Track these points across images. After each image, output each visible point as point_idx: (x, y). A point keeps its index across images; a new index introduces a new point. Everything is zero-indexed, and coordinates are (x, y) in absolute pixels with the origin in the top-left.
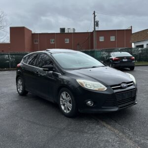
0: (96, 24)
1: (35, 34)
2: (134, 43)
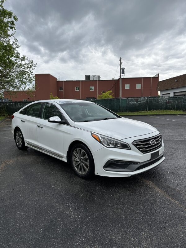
0: (122, 71)
2: (161, 91)
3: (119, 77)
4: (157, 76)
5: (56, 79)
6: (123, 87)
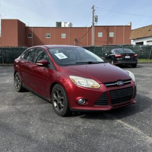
0: (95, 19)
2: (134, 40)
3: (92, 25)
4: (129, 25)
5: (25, 24)
6: (96, 35)
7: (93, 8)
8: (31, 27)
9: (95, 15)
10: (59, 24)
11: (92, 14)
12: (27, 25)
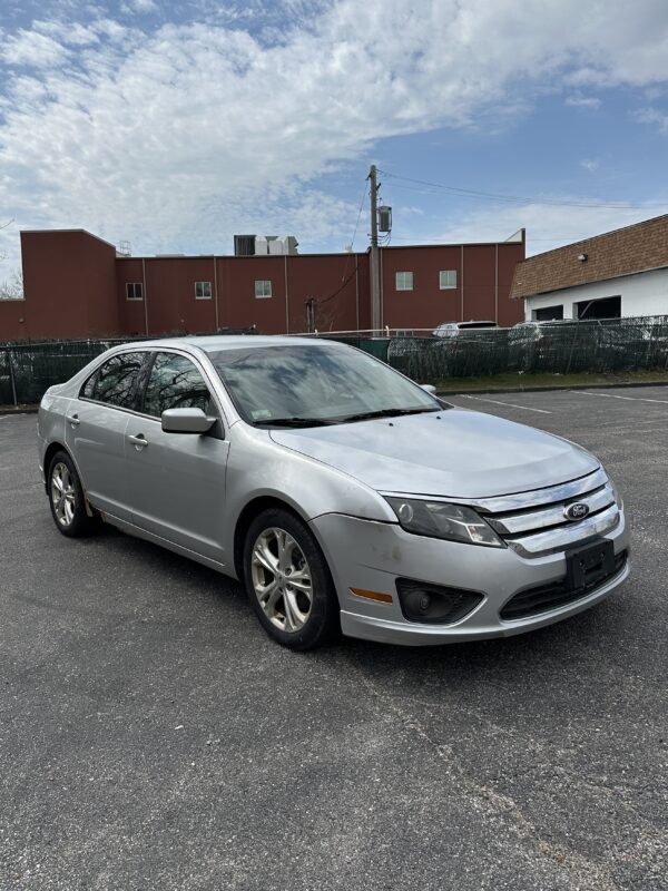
0: (382, 220)
1: (128, 261)
2: (528, 298)
3: (369, 243)
4: (519, 239)
6: (389, 282)
7: (372, 176)
8: (140, 260)
9: (379, 204)
10: (245, 243)
11: (370, 202)
12: (121, 251)
